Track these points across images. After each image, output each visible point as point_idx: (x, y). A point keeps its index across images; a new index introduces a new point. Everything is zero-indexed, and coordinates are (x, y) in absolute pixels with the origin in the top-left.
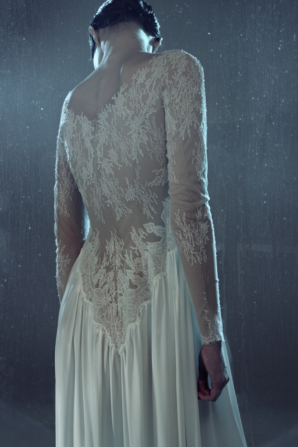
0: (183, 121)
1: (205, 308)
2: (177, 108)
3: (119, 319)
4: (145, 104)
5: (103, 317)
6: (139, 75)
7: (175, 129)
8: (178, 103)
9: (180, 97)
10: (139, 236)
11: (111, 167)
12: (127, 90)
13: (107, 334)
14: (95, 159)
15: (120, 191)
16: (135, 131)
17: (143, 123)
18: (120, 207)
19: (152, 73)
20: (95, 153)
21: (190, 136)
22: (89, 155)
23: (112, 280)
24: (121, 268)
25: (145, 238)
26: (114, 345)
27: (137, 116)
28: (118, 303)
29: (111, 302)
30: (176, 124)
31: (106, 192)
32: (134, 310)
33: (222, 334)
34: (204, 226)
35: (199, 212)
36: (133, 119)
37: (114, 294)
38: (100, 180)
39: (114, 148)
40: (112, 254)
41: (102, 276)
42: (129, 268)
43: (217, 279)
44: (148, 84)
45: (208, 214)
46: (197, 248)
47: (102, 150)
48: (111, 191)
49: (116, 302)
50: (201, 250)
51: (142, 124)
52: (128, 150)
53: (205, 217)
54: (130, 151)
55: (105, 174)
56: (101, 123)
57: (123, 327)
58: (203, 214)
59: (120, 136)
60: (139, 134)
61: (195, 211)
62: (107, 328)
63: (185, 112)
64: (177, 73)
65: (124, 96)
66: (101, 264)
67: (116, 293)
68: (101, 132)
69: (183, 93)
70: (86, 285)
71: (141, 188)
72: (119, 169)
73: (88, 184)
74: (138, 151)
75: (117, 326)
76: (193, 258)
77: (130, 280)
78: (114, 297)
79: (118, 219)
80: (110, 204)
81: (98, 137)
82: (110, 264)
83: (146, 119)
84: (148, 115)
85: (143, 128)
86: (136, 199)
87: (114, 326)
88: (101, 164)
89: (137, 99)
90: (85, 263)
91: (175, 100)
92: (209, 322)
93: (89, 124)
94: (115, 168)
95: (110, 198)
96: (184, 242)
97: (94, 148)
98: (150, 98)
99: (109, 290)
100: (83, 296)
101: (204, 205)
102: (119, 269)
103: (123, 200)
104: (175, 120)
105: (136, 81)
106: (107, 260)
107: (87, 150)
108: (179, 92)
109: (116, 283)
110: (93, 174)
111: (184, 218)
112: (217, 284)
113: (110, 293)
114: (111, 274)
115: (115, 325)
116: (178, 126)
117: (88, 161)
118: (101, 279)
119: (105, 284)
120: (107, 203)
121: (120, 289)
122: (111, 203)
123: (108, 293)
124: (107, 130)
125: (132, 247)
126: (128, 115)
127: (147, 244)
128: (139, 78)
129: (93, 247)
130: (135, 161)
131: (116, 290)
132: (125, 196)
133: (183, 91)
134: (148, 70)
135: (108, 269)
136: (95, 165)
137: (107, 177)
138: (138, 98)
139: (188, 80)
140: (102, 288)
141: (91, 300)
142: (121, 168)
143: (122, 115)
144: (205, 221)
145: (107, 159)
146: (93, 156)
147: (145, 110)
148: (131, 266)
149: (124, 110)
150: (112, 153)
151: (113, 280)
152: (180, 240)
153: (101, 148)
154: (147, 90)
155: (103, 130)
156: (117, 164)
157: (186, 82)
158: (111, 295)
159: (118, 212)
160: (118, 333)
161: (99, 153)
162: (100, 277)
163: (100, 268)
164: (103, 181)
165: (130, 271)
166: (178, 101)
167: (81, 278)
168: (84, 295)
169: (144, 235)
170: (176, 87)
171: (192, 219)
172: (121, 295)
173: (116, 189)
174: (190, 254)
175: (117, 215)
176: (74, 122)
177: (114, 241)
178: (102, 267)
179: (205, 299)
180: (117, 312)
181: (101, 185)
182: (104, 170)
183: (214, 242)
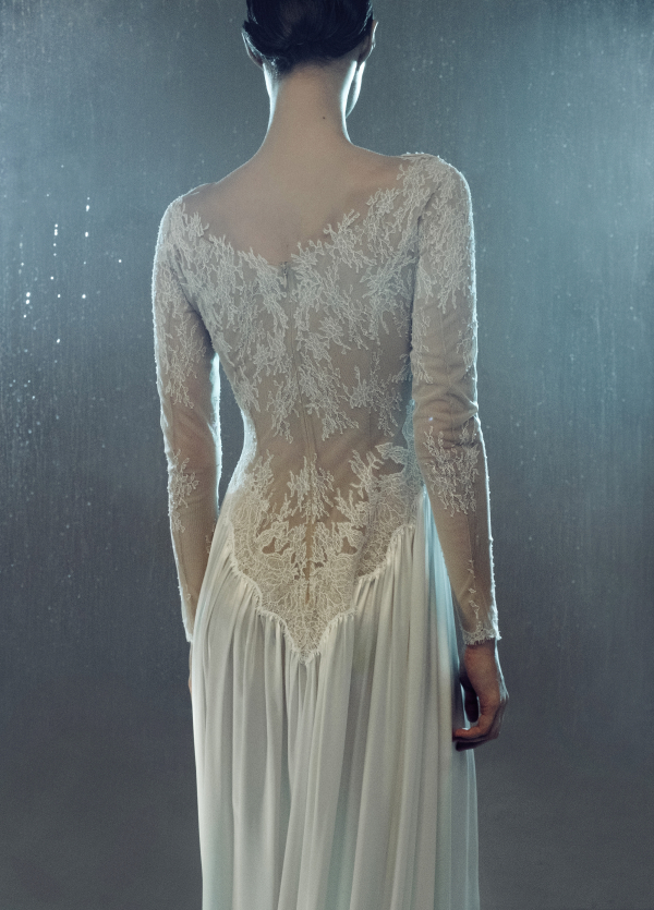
0: (445, 282)
1: (471, 586)
2: (438, 260)
3: (311, 606)
4: (396, 249)
5: (282, 603)
6: (379, 199)
7: (429, 292)
8: (439, 251)
9: (443, 241)
10: (367, 465)
11: (326, 348)
12: (359, 222)
13: (287, 632)
14: (291, 331)
15: (340, 390)
16: (377, 292)
17: (392, 280)
18: (334, 416)
19: (404, 199)
20: (291, 322)
21: (455, 307)
22: (276, 324)
23: (300, 540)
24: (324, 519)
25: (377, 468)
26: (299, 650)
27: (383, 266)
28: (311, 579)
29: (297, 577)
30: (433, 286)
31: (311, 390)
32: (347, 590)
33: (496, 628)
34: (471, 452)
35: (465, 432)
36: (374, 272)
37: (304, 563)
38: (300, 369)
39: (334, 316)
40: (304, 495)
41: (281, 533)
42: (344, 519)
43: (491, 538)
44: (399, 216)
45: (478, 433)
46: (460, 489)
47: (307, 319)
48: (319, 388)
49: (307, 577)
50: (467, 490)
51: (390, 281)
52: (363, 324)
53: (473, 438)
54: (366, 326)
55: (313, 361)
56: (302, 273)
57: (316, 620)
58: (471, 433)
59: (346, 299)
60: (384, 297)
61: (458, 429)
62: (287, 621)
63: (450, 268)
64: (440, 200)
65: (354, 232)
66: (278, 512)
67: (309, 563)
68: (303, 287)
69: (447, 235)
70: (242, 546)
71: (379, 384)
72: (344, 353)
73: (268, 374)
74: (380, 325)
75: (306, 617)
76: (453, 503)
77: (345, 539)
78: (304, 570)
79: (325, 436)
80: (313, 409)
81: (297, 295)
82: (298, 514)
83: (396, 273)
84: (400, 267)
85: (390, 288)
86: (368, 403)
87: (300, 618)
88: (303, 342)
89: (380, 240)
90: (240, 509)
91: (434, 245)
92: (475, 608)
93: (274, 272)
94: (334, 350)
95: (317, 401)
96: (438, 479)
97: (289, 314)
98: (404, 240)
99: (294, 555)
100: (232, 565)
101: (473, 418)
102: (317, 521)
103: (344, 405)
104: (432, 279)
105: (376, 209)
106: (292, 506)
107: (271, 316)
108: (442, 232)
109: (308, 545)
110: (284, 358)
111: (440, 441)
112: (491, 546)
113: (296, 561)
114: (301, 530)
115: (303, 616)
116: (436, 289)
117: (273, 335)
118: (279, 537)
119: (287, 546)
120: (307, 409)
121: (317, 555)
122: (317, 408)
123: (293, 561)
124: (318, 286)
125: (353, 485)
126: (366, 266)
127: (380, 479)
128: (381, 204)
129: (256, 483)
130: (375, 341)
131: (309, 555)
132: (349, 398)
133: (448, 231)
134: (397, 193)
135: (294, 521)
136: (290, 342)
137: (315, 365)
138: (382, 238)
139: (456, 213)
140: (281, 553)
141: (246, 571)
142: (347, 350)
143: (353, 264)
144: (473, 445)
145: (319, 335)
146: (285, 326)
147: (396, 260)
148: (350, 514)
149: (358, 256)
150: (330, 325)
151: (304, 540)
152: (432, 475)
153: (304, 316)
154: (397, 226)
155: (308, 284)
156: (340, 343)
157: (453, 217)
158: (297, 565)
159: (328, 424)
160: (307, 630)
161: (299, 322)
162: (277, 534)
163: (276, 520)
164: (306, 371)
165: (346, 523)
166: (439, 247)
167: (233, 535)
168: (234, 562)
169: (376, 464)
170: (436, 223)
171: (452, 441)
172: (319, 565)
173: (333, 386)
174: (449, 498)
175: (325, 429)
176: (236, 264)
177: (310, 474)
178: (280, 518)
179: (472, 572)
180: (308, 594)
181: (299, 378)
182: (310, 353)
183: (487, 477)
